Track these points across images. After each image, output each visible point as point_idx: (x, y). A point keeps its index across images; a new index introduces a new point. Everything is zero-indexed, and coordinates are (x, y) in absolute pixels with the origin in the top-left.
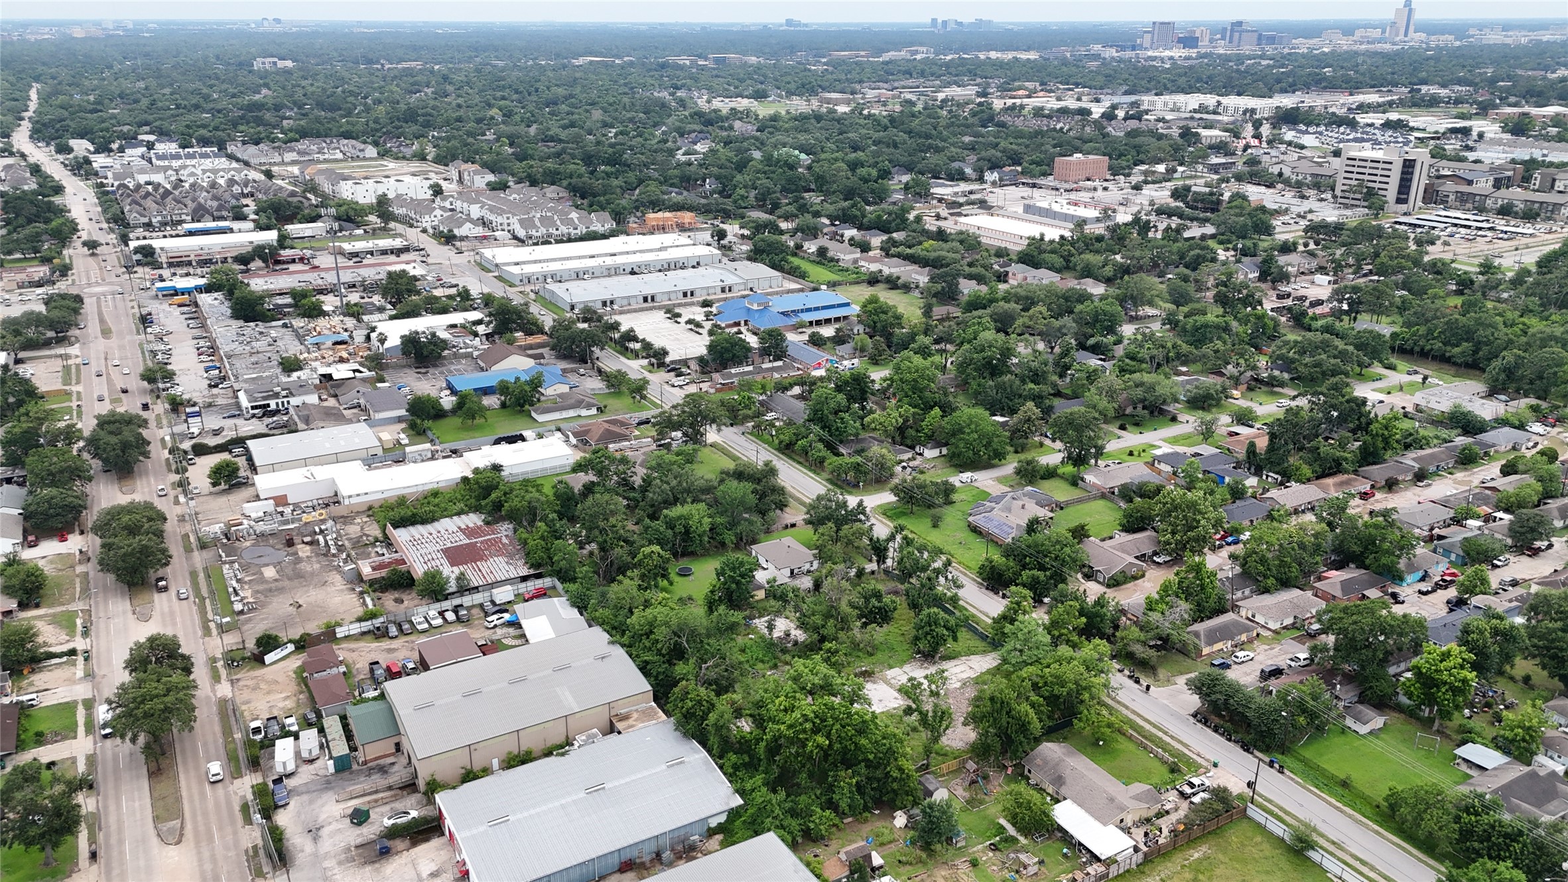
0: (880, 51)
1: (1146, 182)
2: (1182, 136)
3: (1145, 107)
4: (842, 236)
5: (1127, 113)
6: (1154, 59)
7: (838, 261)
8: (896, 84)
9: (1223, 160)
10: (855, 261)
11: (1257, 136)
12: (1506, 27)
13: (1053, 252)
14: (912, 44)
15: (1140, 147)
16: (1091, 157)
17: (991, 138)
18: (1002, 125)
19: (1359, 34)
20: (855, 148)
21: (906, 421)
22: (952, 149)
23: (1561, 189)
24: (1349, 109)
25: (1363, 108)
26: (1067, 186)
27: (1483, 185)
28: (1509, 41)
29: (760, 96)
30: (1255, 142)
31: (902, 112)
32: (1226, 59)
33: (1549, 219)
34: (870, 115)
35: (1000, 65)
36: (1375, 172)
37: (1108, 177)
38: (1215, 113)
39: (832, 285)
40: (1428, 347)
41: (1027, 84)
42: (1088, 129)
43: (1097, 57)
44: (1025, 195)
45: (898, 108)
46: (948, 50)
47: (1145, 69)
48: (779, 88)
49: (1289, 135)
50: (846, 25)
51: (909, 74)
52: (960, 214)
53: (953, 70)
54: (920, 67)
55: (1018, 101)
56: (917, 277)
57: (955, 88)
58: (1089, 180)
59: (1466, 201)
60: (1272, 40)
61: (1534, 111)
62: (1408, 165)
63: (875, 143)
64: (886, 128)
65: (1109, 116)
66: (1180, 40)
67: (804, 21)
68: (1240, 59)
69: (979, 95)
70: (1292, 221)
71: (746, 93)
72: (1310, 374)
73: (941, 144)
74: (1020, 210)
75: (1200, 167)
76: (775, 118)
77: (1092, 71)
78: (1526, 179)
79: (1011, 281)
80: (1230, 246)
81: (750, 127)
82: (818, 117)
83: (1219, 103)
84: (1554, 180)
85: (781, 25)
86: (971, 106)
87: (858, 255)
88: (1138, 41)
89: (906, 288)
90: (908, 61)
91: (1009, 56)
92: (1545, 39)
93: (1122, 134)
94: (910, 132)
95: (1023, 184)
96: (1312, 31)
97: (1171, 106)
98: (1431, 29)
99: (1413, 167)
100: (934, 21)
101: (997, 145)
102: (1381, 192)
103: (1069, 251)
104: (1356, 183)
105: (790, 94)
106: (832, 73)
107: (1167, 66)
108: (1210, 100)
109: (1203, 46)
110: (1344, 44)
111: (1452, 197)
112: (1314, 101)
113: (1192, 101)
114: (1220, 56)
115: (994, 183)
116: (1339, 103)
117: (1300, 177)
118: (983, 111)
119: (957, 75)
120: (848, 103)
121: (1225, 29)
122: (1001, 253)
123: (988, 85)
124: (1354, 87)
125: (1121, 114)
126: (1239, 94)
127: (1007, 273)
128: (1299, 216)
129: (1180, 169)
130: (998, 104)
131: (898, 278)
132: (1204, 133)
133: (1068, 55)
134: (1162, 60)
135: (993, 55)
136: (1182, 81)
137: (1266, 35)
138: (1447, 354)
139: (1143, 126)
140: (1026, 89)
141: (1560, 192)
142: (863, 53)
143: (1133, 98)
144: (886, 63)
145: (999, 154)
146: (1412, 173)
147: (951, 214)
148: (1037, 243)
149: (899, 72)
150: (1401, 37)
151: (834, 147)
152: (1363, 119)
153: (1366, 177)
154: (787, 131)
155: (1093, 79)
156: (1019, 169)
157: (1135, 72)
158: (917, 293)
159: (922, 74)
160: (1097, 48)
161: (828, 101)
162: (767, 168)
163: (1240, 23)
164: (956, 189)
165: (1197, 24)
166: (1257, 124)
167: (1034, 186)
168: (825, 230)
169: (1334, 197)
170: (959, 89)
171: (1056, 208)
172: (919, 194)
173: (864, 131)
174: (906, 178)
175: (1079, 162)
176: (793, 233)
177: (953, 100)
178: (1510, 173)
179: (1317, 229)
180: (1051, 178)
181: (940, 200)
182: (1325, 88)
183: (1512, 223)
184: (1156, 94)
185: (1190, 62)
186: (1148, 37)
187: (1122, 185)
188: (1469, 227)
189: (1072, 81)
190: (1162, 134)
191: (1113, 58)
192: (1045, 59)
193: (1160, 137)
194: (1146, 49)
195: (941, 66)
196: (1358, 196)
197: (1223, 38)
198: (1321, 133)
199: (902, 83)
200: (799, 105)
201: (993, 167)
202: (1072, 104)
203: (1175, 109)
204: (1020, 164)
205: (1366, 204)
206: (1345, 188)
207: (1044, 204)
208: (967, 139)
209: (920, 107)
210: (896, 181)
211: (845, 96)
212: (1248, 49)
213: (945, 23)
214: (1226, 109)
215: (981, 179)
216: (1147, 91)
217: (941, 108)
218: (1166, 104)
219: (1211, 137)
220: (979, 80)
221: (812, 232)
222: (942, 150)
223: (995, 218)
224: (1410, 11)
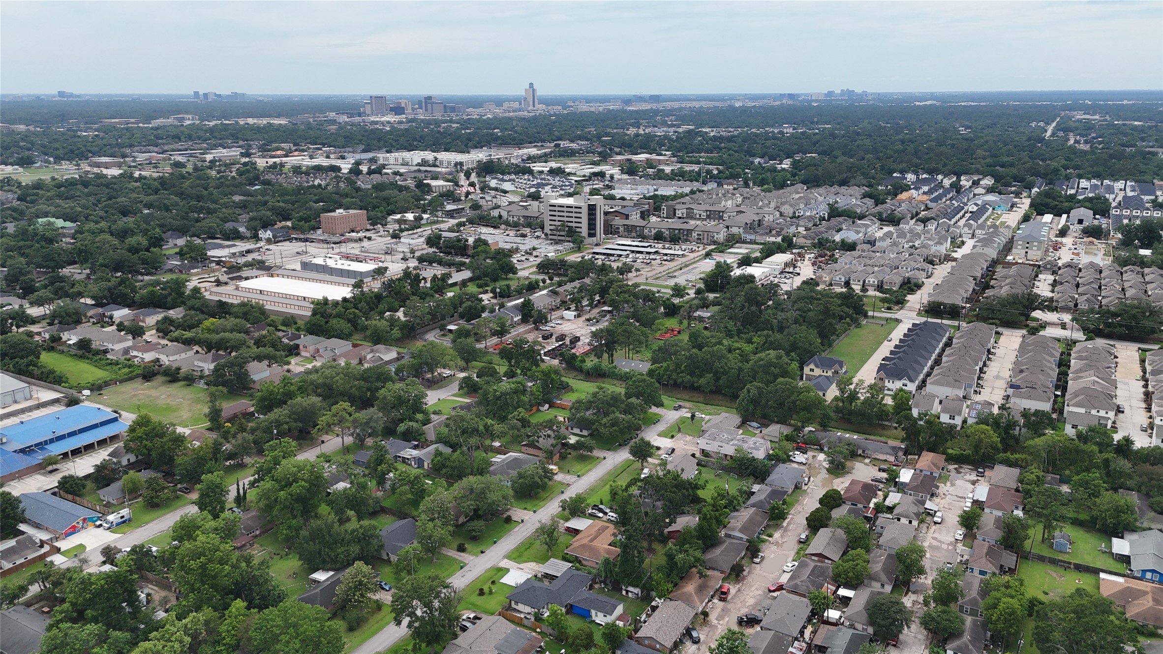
0: (148, 119)
1: (402, 231)
2: (417, 186)
3: (381, 162)
4: (111, 317)
5: (369, 168)
6: (376, 123)
7: (106, 352)
8: (166, 148)
9: (455, 207)
10: (126, 351)
11: (472, 185)
12: (588, 100)
13: (338, 316)
14: (179, 112)
15: (389, 199)
16: (351, 211)
17: (259, 197)
18: (267, 183)
19: (506, 105)
20: (125, 213)
21: (195, 636)
22: (224, 210)
23: (680, 215)
24: (523, 160)
25: (532, 159)
26: (336, 239)
27: (635, 218)
28: (593, 109)
29: (26, 162)
30: (471, 189)
31: (171, 174)
32: (428, 123)
33: (687, 240)
34: (141, 178)
35: (257, 129)
36: (570, 214)
37: (369, 227)
38: (435, 166)
39: (97, 388)
40: (680, 380)
41: (283, 145)
42: (342, 185)
43: (333, 122)
44: (300, 250)
45: (168, 169)
46: (210, 117)
47: (374, 131)
48: (46, 154)
49: (493, 183)
50: (116, 95)
51: (177, 138)
52: (240, 278)
53: (216, 134)
54: (187, 132)
55: (278, 160)
56: (201, 364)
57: (221, 150)
58: (353, 231)
59: (631, 231)
60: (453, 109)
61: (634, 158)
62: (592, 208)
63: (149, 206)
64: (156, 192)
65: (355, 170)
66: (392, 109)
67: (76, 92)
68: (437, 123)
69: (243, 155)
70: (523, 258)
71: (11, 160)
72: (611, 433)
73: (212, 206)
74: (298, 267)
75: (440, 213)
76: (38, 185)
77: (333, 134)
78: (657, 209)
79: (303, 354)
80: (489, 289)
81: (10, 196)
82: (85, 183)
83: (436, 159)
84: (675, 210)
85: (55, 97)
86: (238, 166)
87: (130, 343)
88: (362, 110)
89: (190, 380)
90: (176, 126)
91: (264, 121)
92: (611, 108)
93: (370, 186)
94: (181, 195)
95: (296, 239)
96: (477, 102)
97: (400, 161)
98: (548, 102)
99: (595, 209)
100: (196, 93)
101: (266, 203)
102: (578, 230)
103: (354, 313)
104: (560, 223)
105: (58, 159)
106: (102, 139)
107: (388, 129)
108: (429, 156)
109: (409, 114)
110: (499, 112)
111: (621, 229)
112: (498, 154)
113: (416, 156)
114: (422, 121)
115: (269, 241)
116: (516, 155)
117: (515, 219)
118: (248, 171)
119: (221, 139)
120: (119, 166)
121: (420, 103)
122: (289, 321)
123: (250, 146)
124: (519, 144)
125: (364, 168)
126: (446, 150)
127: (297, 346)
128: (527, 253)
129: (425, 216)
130: (261, 163)
131: (179, 369)
132: (434, 183)
133: (311, 120)
134: (382, 123)
135: (251, 121)
136: (402, 140)
137: (450, 106)
138: (696, 385)
139: (385, 179)
140: (282, 149)
141: (680, 218)
142: (133, 120)
143: (370, 155)
144: (157, 129)
145: (269, 213)
146: (595, 214)
147: (232, 279)
148: (322, 307)
149: (168, 136)
150: (531, 108)
151: (102, 213)
152: (537, 167)
153: (566, 219)
154: (49, 199)
155: (335, 140)
156: (289, 224)
157: (366, 134)
158: (202, 385)
159: (190, 138)
160: (332, 115)
161: (98, 165)
162: (22, 243)
163: (430, 98)
164: (233, 250)
165: (401, 97)
166: (468, 175)
167: (306, 240)
168: (90, 313)
169: (546, 235)
170: (225, 151)
171: (331, 263)
172: (196, 259)
173: (135, 195)
174: (181, 242)
175: (342, 217)
176: (51, 319)
177: (220, 160)
178: (647, 206)
179: (545, 266)
180: (319, 232)
181: (218, 263)
182: (501, 144)
183: (667, 246)
184: (388, 152)
185: (402, 127)
186: (368, 107)
187: (382, 233)
188: (642, 252)
189: (319, 141)
190: (401, 186)
191: (346, 122)
192: (294, 124)
193: (401, 189)
194: (368, 115)
195: (206, 131)
196: (563, 233)
197: (421, 108)
198: (514, 180)
199: (171, 146)
200: (68, 170)
201: (265, 226)
202: (324, 162)
203: (405, 164)
204: (290, 219)
205: (570, 239)
206: (552, 227)
207: (319, 261)
208: (237, 198)
209: (190, 168)
210: (171, 244)
211: (116, 160)
212: (438, 116)
213: (205, 95)
214: (441, 162)
215: (256, 238)
216: (379, 149)
217: (211, 168)
218: (396, 159)
219: (439, 186)
220: (241, 143)
221: (72, 319)
222: (215, 211)
223: (276, 279)
224: (534, 90)
